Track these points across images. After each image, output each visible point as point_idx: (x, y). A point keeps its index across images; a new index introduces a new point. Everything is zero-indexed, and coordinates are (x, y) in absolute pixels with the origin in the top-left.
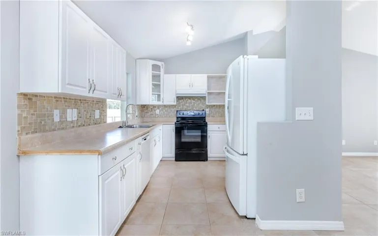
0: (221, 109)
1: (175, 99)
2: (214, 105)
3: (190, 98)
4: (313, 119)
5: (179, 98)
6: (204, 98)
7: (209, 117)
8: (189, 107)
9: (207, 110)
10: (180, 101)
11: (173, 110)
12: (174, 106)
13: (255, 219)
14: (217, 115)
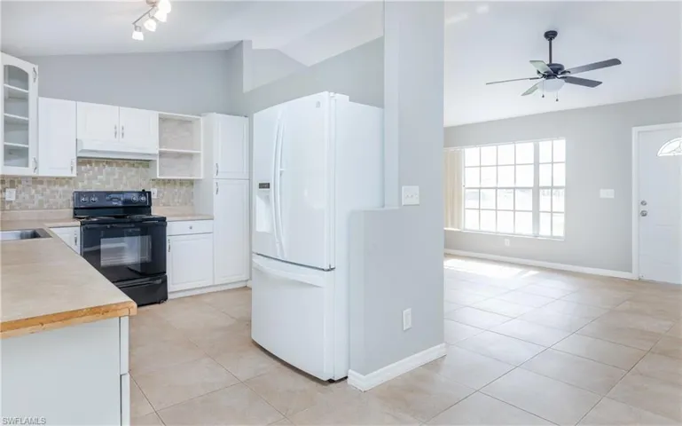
0: (184, 188)
1: (75, 161)
2: (169, 180)
3: (109, 162)
4: (418, 203)
5: (82, 161)
6: (145, 163)
7: (158, 205)
8: (109, 183)
9: (154, 191)
10: (83, 168)
11: (60, 189)
12: (67, 180)
13: (346, 378)
14: (176, 200)
